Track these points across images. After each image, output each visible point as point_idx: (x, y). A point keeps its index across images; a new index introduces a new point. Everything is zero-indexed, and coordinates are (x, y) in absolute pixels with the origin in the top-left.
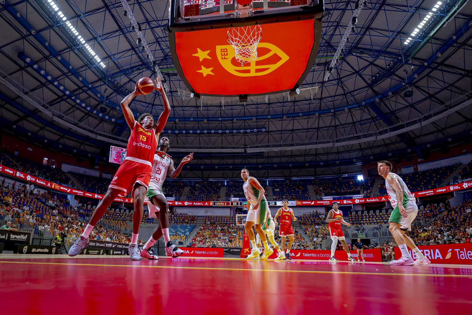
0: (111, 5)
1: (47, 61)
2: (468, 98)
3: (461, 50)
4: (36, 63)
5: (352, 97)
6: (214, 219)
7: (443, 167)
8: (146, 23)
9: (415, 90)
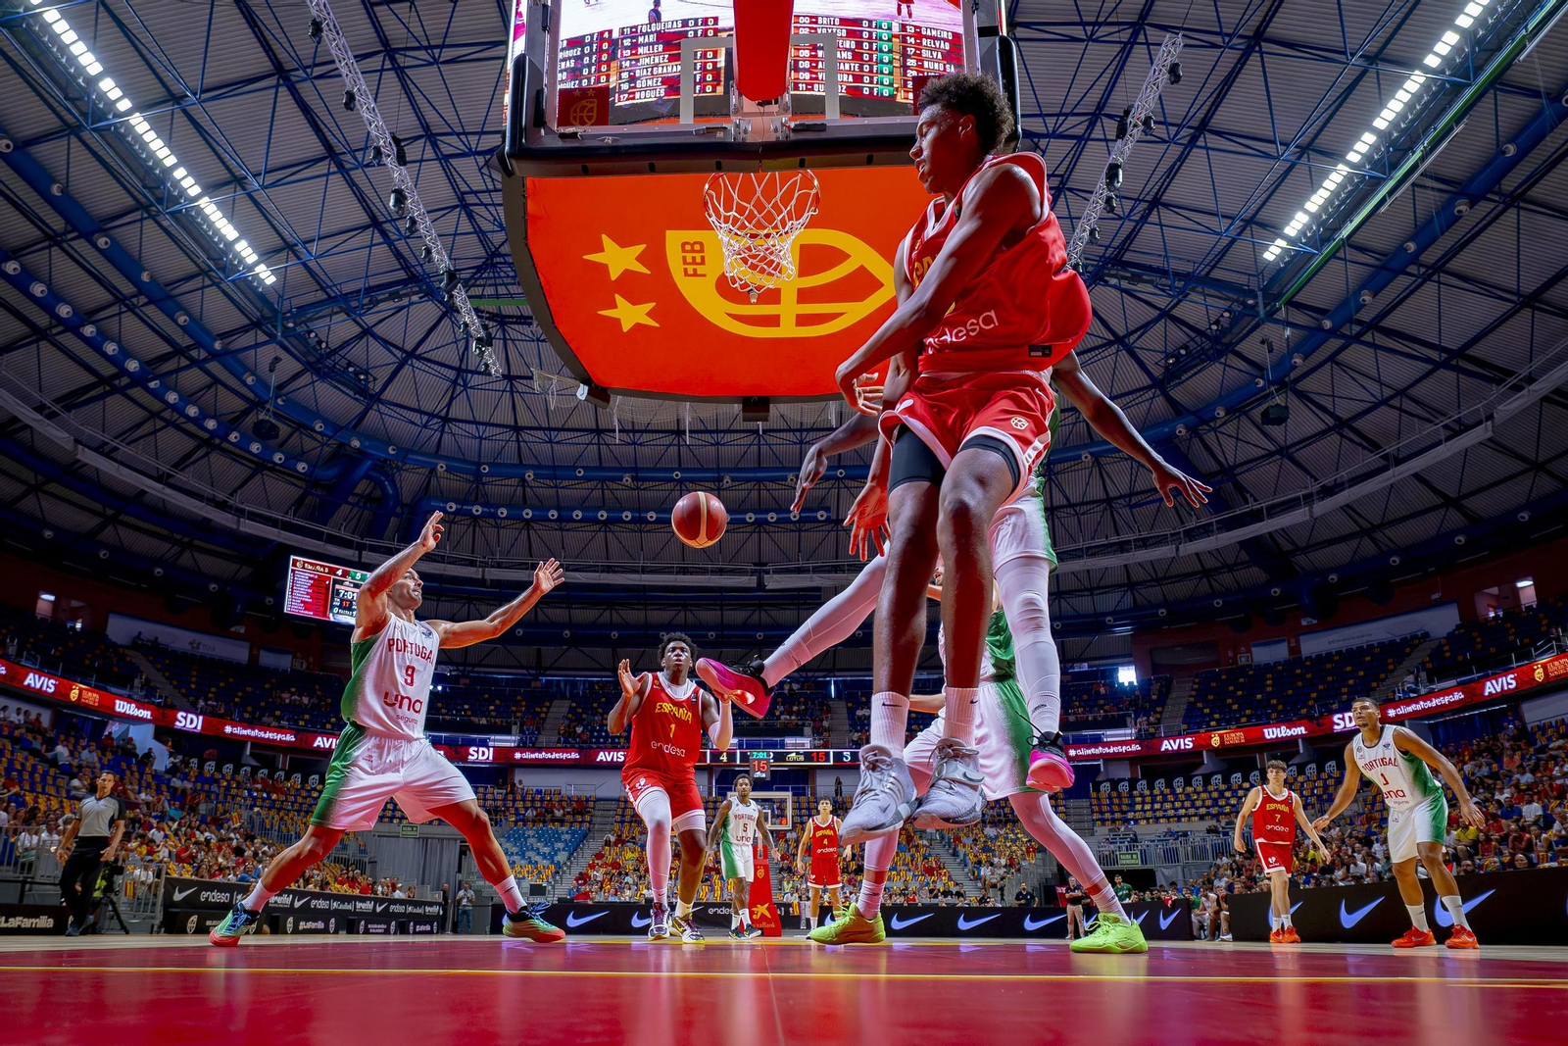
0: (297, 69)
1: (55, 250)
2: (1449, 433)
3: (1430, 287)
4: (15, 253)
7: (1375, 643)
8: (423, 140)
9: (1294, 403)
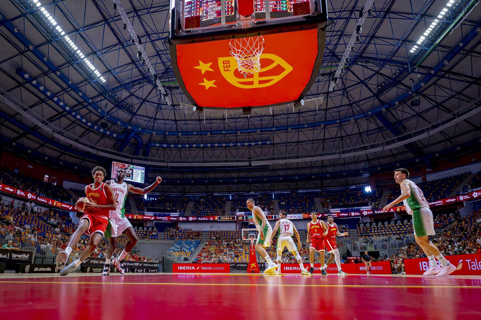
0: (110, 19)
1: (46, 76)
2: (476, 105)
3: (468, 57)
4: (35, 78)
5: (358, 107)
6: (219, 234)
7: (452, 176)
8: (146, 36)
9: (422, 98)
